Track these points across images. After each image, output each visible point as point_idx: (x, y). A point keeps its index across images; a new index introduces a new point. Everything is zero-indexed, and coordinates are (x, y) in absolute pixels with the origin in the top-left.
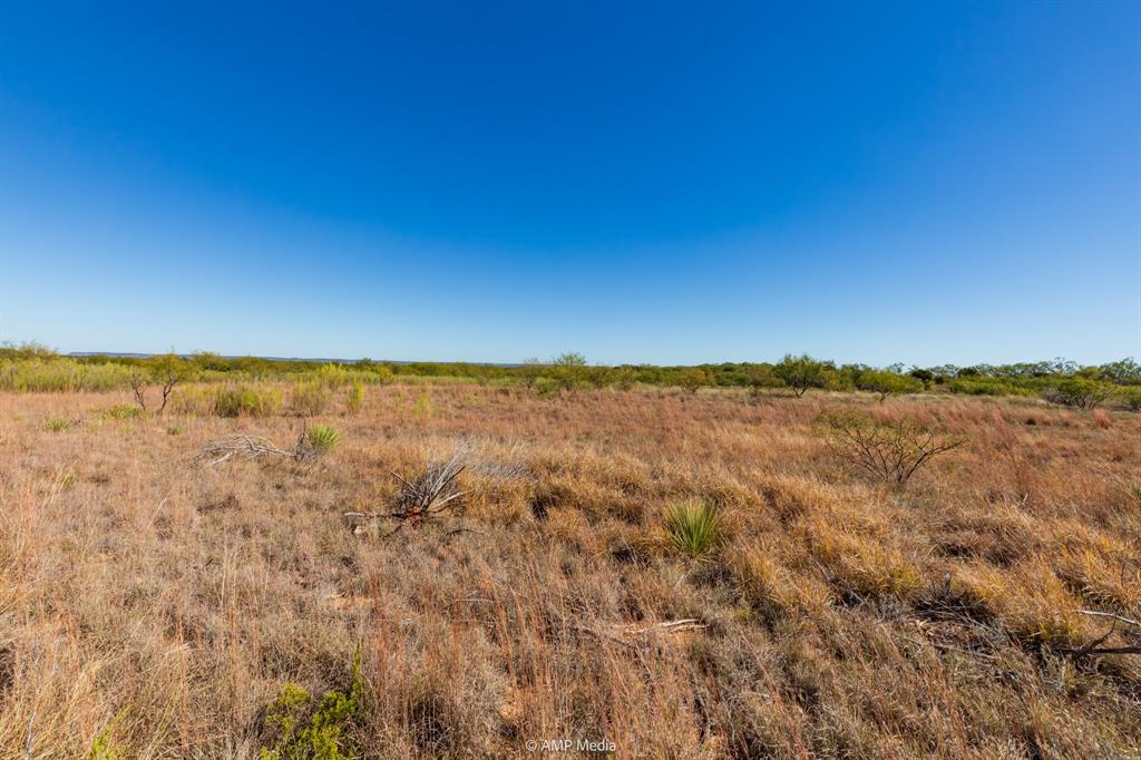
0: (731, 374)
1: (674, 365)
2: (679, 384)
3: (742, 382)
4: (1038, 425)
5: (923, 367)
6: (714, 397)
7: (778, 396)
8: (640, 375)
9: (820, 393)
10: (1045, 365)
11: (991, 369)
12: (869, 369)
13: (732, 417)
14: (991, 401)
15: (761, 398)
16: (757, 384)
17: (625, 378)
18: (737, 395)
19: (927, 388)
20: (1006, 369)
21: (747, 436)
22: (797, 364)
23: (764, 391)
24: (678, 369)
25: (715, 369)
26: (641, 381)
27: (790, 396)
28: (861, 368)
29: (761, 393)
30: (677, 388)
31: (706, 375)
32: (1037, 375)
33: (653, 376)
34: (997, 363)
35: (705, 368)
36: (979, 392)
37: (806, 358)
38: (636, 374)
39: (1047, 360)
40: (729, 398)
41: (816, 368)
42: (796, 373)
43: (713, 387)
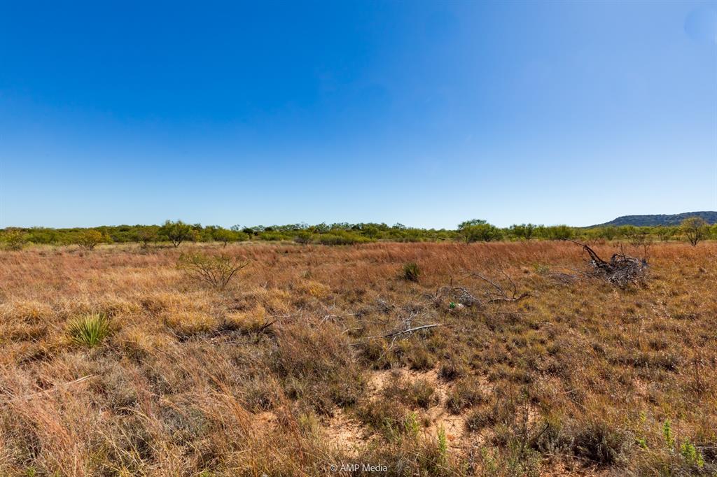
0: (126, 233)
1: (72, 227)
2: (77, 243)
3: (135, 239)
4: (289, 253)
5: (249, 227)
6: (111, 250)
7: (161, 247)
8: (32, 236)
9: (190, 244)
10: (298, 225)
11: (278, 228)
12: (221, 229)
13: (124, 264)
14: (274, 244)
15: (149, 249)
16: (146, 240)
17: (15, 239)
18: (130, 249)
19: (251, 238)
20: (284, 227)
21: (136, 275)
22: (174, 226)
23: (152, 244)
24: (76, 230)
25: (111, 230)
26: (34, 242)
27: (170, 247)
28: (216, 228)
29: (149, 246)
30: (73, 246)
31: (103, 234)
32: (295, 230)
33: (48, 238)
34: (280, 225)
35: (102, 230)
36: (273, 239)
37: (180, 222)
38: (27, 236)
39: (298, 223)
40: (124, 251)
41: (187, 228)
42: (174, 232)
43: (110, 243)
